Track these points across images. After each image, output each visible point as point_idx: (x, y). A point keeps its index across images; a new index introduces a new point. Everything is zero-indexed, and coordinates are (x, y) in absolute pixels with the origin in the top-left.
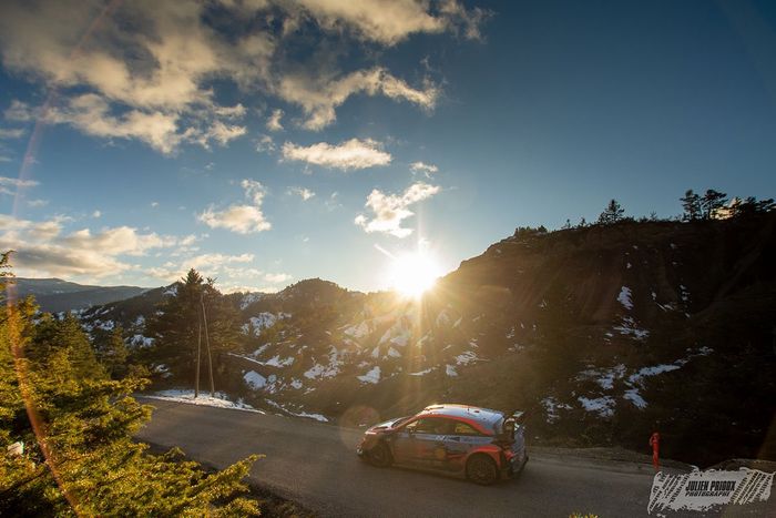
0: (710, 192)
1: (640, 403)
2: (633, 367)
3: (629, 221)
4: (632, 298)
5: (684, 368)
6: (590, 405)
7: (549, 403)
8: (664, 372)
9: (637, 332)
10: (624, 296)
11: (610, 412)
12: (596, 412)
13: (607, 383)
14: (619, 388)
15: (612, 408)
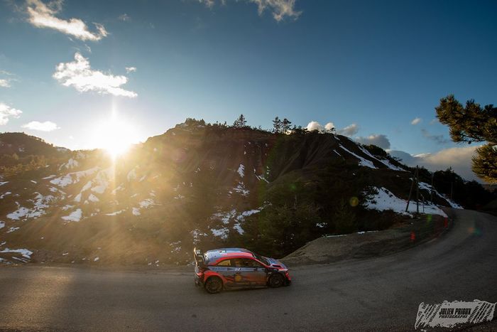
0: (285, 119)
1: (241, 231)
2: (240, 211)
3: (248, 128)
4: (244, 171)
5: (262, 212)
6: (216, 233)
7: (195, 233)
8: (253, 214)
9: (244, 191)
10: (241, 170)
11: (226, 236)
12: (219, 237)
13: (226, 221)
14: (232, 222)
15: (227, 234)
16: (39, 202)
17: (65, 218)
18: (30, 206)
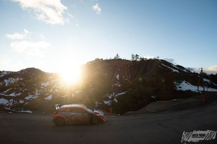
0: (136, 55)
1: (116, 101)
2: (116, 93)
3: (120, 59)
5: (127, 93)
6: (106, 102)
7: (96, 102)
8: (123, 94)
9: (119, 85)
10: (118, 77)
11: (110, 104)
12: (107, 104)
13: (110, 97)
14: (113, 98)
15: (111, 103)
16: (37, 92)
17: (46, 98)
18: (33, 94)
